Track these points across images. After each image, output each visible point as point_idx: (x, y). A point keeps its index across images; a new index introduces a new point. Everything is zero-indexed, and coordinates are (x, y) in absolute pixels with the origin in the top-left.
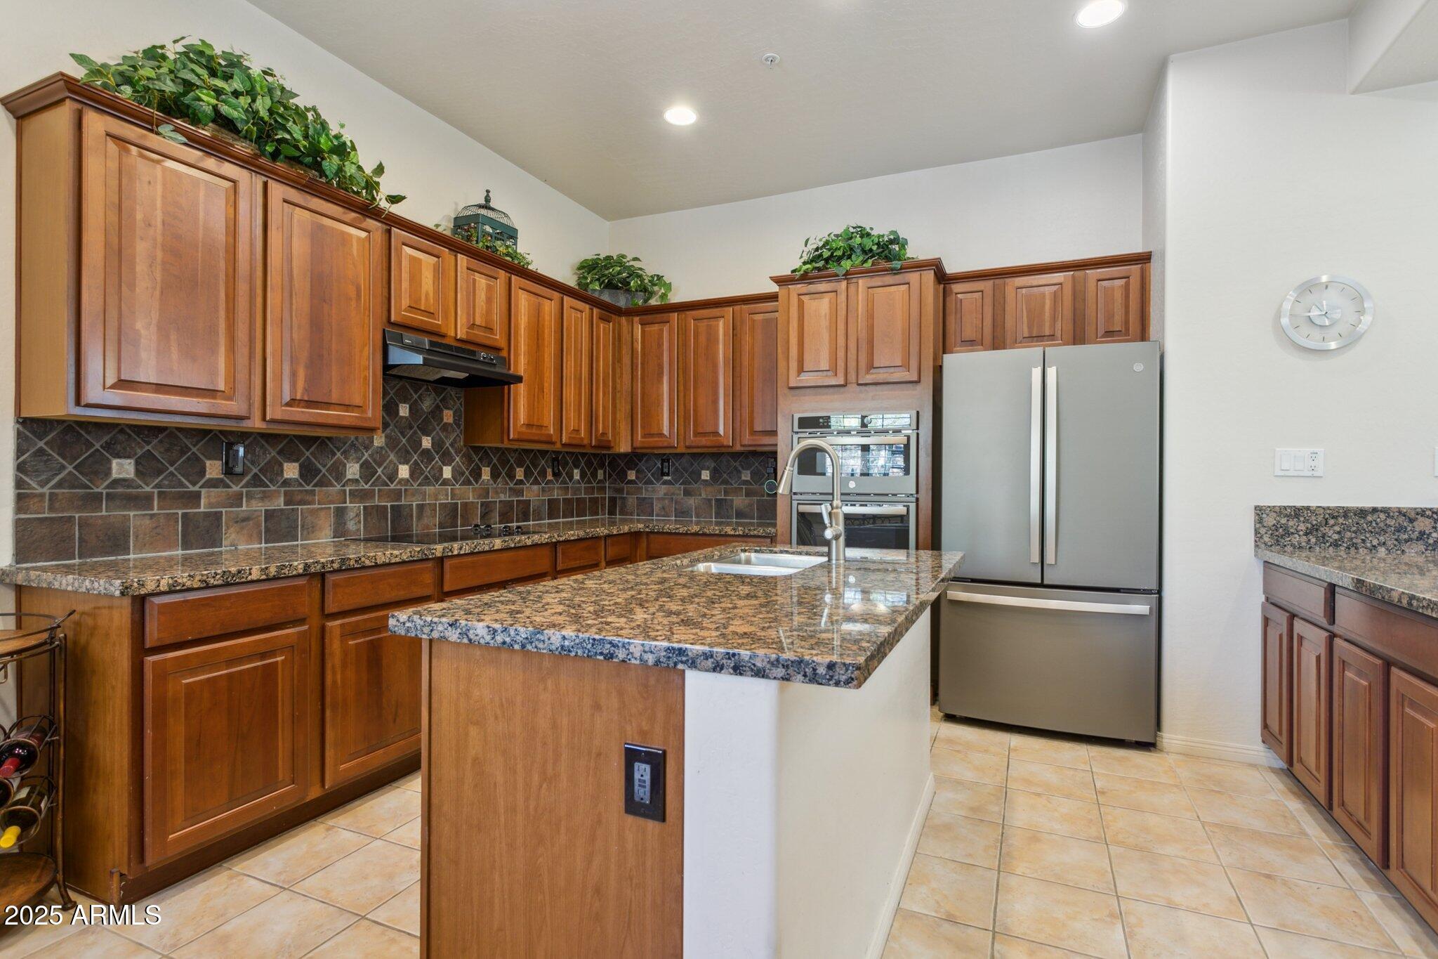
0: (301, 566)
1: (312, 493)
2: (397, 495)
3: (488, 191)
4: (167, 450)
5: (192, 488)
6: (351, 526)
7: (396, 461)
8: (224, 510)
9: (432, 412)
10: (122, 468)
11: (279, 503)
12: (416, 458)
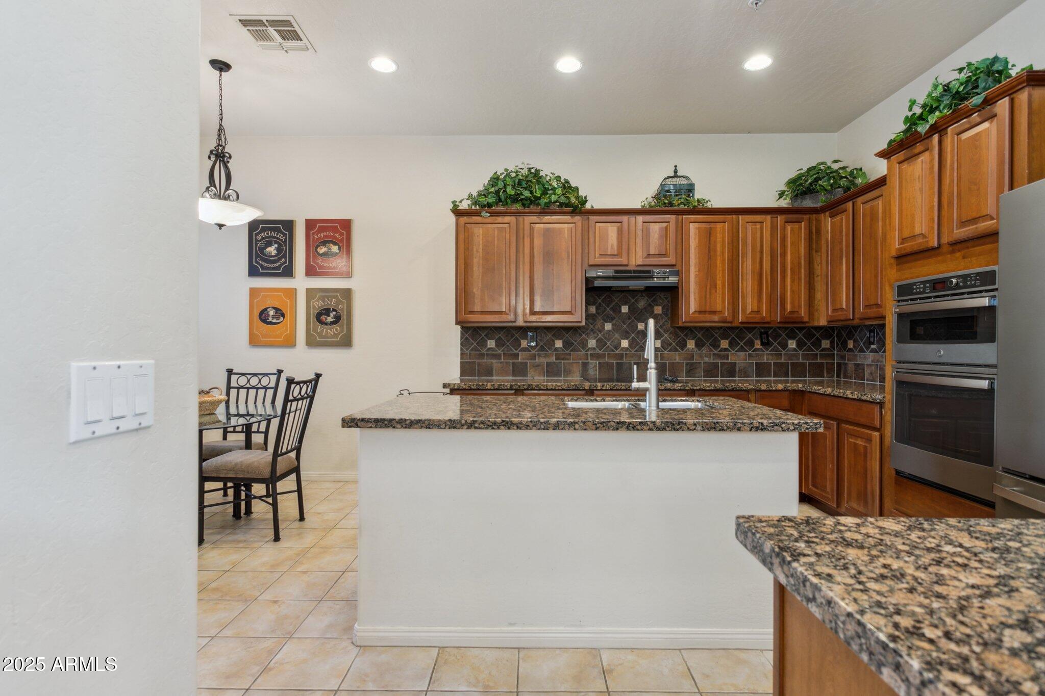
0: (509, 386)
1: (570, 354)
2: (621, 356)
3: (676, 166)
4: (506, 336)
5: (515, 352)
6: (591, 372)
7: (619, 338)
8: (528, 361)
9: (645, 308)
10: (491, 344)
11: (553, 359)
12: (633, 335)
